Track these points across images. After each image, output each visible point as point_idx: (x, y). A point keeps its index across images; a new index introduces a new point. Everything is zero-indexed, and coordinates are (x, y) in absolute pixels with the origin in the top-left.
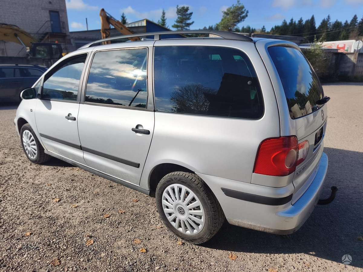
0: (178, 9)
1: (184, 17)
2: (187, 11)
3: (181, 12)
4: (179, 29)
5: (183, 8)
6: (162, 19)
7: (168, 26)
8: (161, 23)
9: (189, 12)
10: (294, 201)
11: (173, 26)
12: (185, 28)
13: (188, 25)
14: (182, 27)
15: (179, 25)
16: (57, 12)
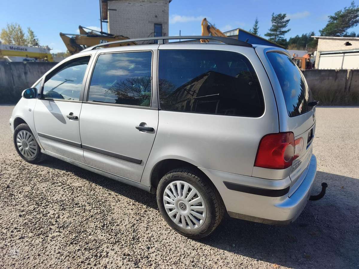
0: (273, 17)
1: (279, 25)
2: (284, 19)
3: (276, 20)
4: (272, 37)
5: (280, 15)
6: (255, 28)
7: (260, 35)
8: (252, 31)
9: (285, 19)
10: (290, 193)
11: (266, 35)
12: (279, 36)
13: (284, 32)
14: (276, 35)
15: (273, 33)
16: (161, 25)
